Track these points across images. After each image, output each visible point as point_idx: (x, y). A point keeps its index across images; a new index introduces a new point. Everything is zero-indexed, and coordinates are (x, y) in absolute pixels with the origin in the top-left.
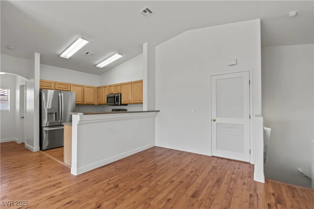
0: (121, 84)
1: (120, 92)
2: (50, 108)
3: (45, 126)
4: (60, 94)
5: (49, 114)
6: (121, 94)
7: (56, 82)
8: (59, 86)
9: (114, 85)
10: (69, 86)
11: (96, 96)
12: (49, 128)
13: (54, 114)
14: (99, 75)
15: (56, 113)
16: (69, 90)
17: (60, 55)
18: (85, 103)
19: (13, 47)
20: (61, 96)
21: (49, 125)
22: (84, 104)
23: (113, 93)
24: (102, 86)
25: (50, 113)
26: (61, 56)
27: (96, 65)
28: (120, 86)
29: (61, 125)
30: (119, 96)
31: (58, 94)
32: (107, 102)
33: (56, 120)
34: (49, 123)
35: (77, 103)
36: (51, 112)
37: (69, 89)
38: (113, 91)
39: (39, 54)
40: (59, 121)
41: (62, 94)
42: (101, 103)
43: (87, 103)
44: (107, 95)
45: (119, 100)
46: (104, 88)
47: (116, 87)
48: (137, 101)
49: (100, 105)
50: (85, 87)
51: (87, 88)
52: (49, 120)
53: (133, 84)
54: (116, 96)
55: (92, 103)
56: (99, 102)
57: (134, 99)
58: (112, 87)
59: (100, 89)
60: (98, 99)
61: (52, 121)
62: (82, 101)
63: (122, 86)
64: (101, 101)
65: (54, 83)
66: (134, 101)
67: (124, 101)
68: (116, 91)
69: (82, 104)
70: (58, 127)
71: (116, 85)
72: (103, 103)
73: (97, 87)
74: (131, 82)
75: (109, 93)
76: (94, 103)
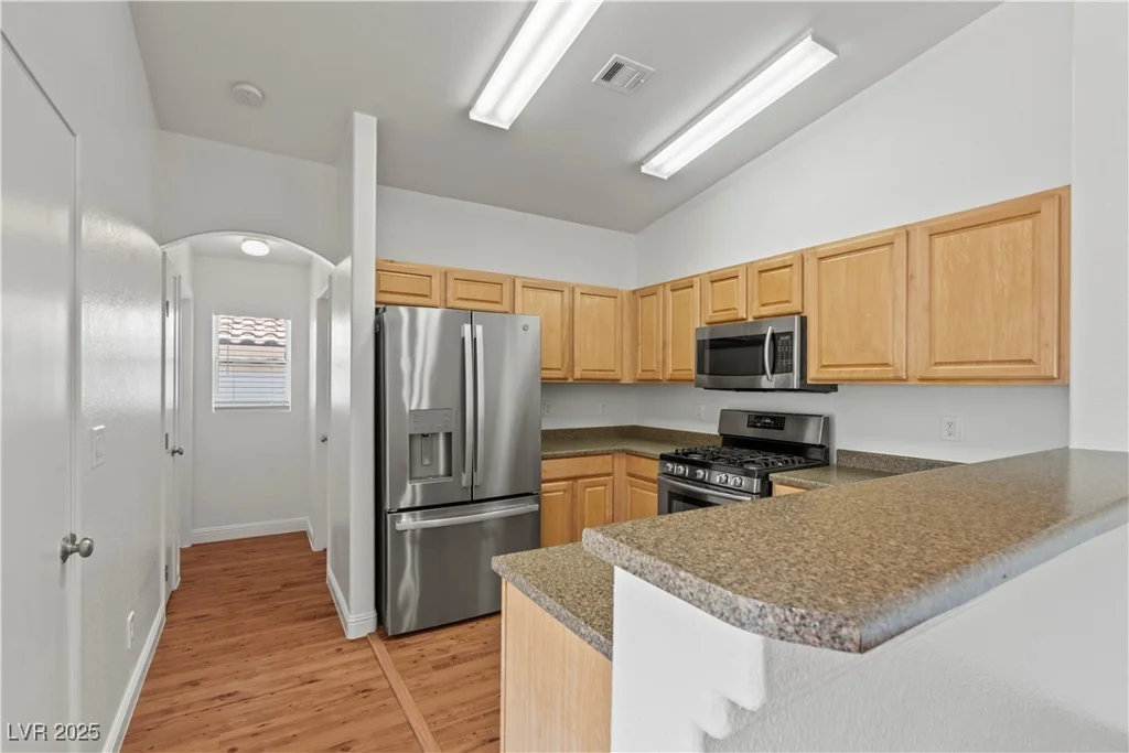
0: (802, 257)
1: (795, 306)
2: (425, 406)
3: (405, 502)
4: (467, 327)
5: (418, 443)
6: (804, 322)
7: (454, 271)
8: (465, 290)
9: (749, 266)
10: (507, 287)
11: (627, 336)
12: (425, 517)
13: (441, 442)
14: (635, 231)
15: (448, 436)
16: (507, 310)
17: (470, 108)
18: (577, 375)
19: (260, 90)
20: (474, 341)
21: (422, 502)
22: (570, 380)
23: (742, 315)
24: (664, 285)
25: (424, 435)
26: (473, 116)
27: (641, 163)
28: (797, 267)
29: (473, 502)
30: (791, 334)
31: (460, 330)
32: (700, 371)
33: (449, 473)
34: (425, 488)
35: (547, 374)
36: (425, 432)
37: (506, 306)
38: (744, 307)
39: (375, 120)
40: (465, 479)
41: (479, 329)
42: (656, 377)
43: (584, 376)
44: (697, 329)
45: (792, 358)
46: (675, 293)
47: (760, 276)
48: (974, 367)
49: (648, 384)
50: (578, 291)
51: (587, 299)
52: (417, 473)
53: (927, 238)
54: (773, 335)
55: (611, 375)
56: (643, 371)
57: (932, 351)
58: (735, 280)
59: (647, 298)
60: (637, 351)
61: (433, 477)
62: (563, 366)
63: (811, 265)
64: (658, 362)
65: (443, 277)
66: (936, 364)
67: (825, 363)
68: (763, 305)
69: (566, 379)
70: (460, 513)
71: (761, 264)
72: (668, 377)
73: (634, 292)
74: (907, 232)
75: (708, 320)
76: (618, 377)
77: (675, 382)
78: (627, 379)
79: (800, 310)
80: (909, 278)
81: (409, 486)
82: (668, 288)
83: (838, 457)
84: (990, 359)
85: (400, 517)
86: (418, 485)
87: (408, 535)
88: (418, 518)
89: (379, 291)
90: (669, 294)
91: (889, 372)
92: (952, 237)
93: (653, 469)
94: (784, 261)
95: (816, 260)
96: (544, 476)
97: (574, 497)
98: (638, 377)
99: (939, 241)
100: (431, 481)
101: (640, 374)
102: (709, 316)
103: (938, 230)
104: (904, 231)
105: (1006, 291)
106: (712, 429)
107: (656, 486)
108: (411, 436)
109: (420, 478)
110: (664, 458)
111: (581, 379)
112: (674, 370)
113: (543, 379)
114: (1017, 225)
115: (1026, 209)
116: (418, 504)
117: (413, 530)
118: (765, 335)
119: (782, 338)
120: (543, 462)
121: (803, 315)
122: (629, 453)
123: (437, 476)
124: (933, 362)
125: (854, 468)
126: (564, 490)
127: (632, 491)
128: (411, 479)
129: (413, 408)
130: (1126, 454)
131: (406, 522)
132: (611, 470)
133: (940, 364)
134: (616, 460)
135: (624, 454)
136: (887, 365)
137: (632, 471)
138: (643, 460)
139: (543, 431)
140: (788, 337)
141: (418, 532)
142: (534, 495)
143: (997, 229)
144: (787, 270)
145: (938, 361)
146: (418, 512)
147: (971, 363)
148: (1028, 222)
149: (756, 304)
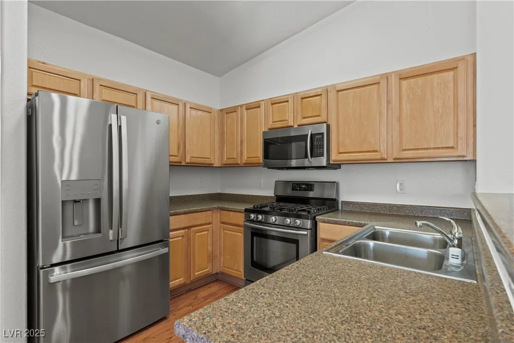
0: (327, 90)
1: (323, 118)
2: (74, 177)
3: (57, 258)
4: (114, 116)
5: (70, 208)
6: (328, 127)
7: (99, 79)
8: (107, 95)
9: (295, 95)
10: (140, 97)
11: (217, 137)
12: (74, 269)
13: (91, 206)
14: (219, 74)
15: (98, 202)
18: (188, 160)
20: (120, 128)
21: (73, 254)
22: (183, 164)
23: (291, 124)
24: (241, 106)
25: (75, 201)
28: (324, 96)
29: (118, 251)
30: (322, 134)
31: (106, 118)
32: (266, 156)
33: (98, 230)
34: (74, 245)
36: (77, 198)
38: (292, 119)
40: (112, 234)
41: (124, 119)
42: (237, 162)
43: (192, 161)
44: (263, 132)
45: (323, 148)
46: (249, 111)
47: (302, 101)
48: (424, 151)
49: (230, 167)
50: (188, 106)
51: (194, 112)
52: (68, 233)
53: (398, 80)
54: (311, 135)
55: (208, 161)
56: (227, 159)
57: (401, 142)
58: (286, 103)
59: (231, 114)
60: (223, 146)
61: (85, 234)
62: (179, 153)
63: (332, 95)
64: (237, 153)
65: (90, 83)
66: (404, 150)
67: (340, 151)
68: (304, 118)
69: (181, 163)
70: (105, 262)
71: (302, 93)
72: (244, 162)
73: (221, 110)
74: (387, 76)
75: (270, 127)
76: (213, 162)
77: (249, 165)
78: (217, 164)
79: (326, 121)
80: (388, 102)
81: (61, 244)
82: (244, 107)
83: (342, 205)
84: (432, 147)
85: (53, 271)
86: (68, 243)
87: (59, 286)
88: (69, 270)
89: (31, 84)
90: (245, 112)
91: (376, 156)
92: (412, 80)
93: (240, 218)
94: (317, 92)
95: (335, 92)
96: (171, 227)
97: (189, 239)
98: (224, 162)
99: (404, 83)
100: (83, 238)
101: (225, 161)
102: (271, 125)
103: (404, 76)
104: (385, 76)
105: (440, 110)
106: (270, 193)
107: (242, 229)
108: (63, 202)
109: (72, 236)
110: (248, 211)
111: (190, 163)
112: (248, 158)
113: (170, 162)
114: (446, 74)
115: (450, 67)
116: (68, 258)
117: (64, 281)
118: (307, 135)
119: (317, 137)
120: (171, 217)
121: (329, 123)
122: (223, 209)
123: (88, 234)
124: (401, 150)
125: (351, 211)
126: (183, 236)
127: (224, 233)
128: (63, 237)
129: (64, 178)
130: (513, 194)
131: (58, 274)
132: (211, 221)
133: (406, 150)
134: (214, 215)
135: (219, 210)
136: (376, 151)
137: (223, 220)
138: (232, 213)
139: (170, 197)
140: (320, 136)
141: (68, 282)
142: (163, 241)
143: (435, 76)
144: (318, 97)
145: (404, 148)
146: (68, 265)
147: (422, 149)
148: (451, 73)
149: (299, 117)
